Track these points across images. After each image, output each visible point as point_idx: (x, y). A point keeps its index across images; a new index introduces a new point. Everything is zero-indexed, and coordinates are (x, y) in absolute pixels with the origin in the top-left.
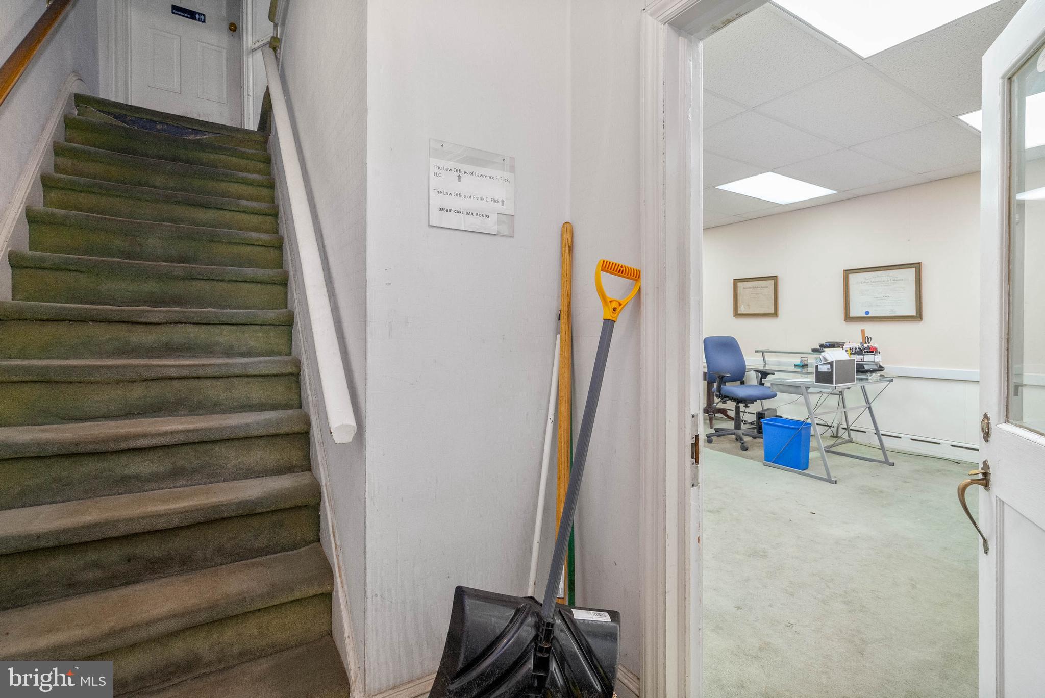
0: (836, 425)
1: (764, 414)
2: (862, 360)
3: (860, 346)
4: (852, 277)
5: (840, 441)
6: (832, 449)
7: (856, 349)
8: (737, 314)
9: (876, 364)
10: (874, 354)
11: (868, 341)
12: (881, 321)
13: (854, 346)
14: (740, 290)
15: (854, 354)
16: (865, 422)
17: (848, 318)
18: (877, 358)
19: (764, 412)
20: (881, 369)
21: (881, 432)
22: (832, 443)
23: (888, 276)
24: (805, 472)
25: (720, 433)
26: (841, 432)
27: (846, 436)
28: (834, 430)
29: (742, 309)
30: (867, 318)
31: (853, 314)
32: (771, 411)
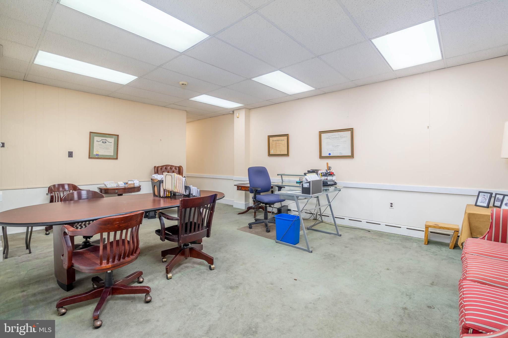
0: (316, 213)
1: (281, 209)
2: (327, 179)
3: (326, 172)
4: (323, 135)
5: (317, 222)
6: (313, 228)
7: (324, 173)
8: (270, 155)
9: (333, 181)
10: (332, 176)
11: (330, 169)
12: (335, 158)
13: (323, 172)
14: (271, 141)
15: (323, 176)
16: (328, 212)
17: (321, 157)
18: (334, 178)
19: (281, 208)
20: (335, 184)
21: (335, 216)
22: (313, 223)
23: (339, 135)
24: (297, 246)
25: (258, 222)
26: (318, 217)
27: (320, 219)
28: (315, 215)
29: (272, 152)
30: (330, 157)
31: (323, 155)
32: (285, 207)
